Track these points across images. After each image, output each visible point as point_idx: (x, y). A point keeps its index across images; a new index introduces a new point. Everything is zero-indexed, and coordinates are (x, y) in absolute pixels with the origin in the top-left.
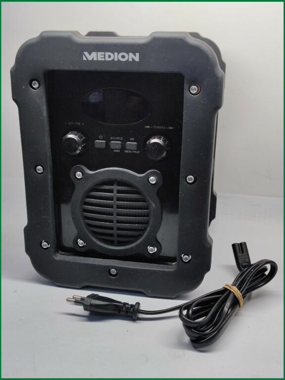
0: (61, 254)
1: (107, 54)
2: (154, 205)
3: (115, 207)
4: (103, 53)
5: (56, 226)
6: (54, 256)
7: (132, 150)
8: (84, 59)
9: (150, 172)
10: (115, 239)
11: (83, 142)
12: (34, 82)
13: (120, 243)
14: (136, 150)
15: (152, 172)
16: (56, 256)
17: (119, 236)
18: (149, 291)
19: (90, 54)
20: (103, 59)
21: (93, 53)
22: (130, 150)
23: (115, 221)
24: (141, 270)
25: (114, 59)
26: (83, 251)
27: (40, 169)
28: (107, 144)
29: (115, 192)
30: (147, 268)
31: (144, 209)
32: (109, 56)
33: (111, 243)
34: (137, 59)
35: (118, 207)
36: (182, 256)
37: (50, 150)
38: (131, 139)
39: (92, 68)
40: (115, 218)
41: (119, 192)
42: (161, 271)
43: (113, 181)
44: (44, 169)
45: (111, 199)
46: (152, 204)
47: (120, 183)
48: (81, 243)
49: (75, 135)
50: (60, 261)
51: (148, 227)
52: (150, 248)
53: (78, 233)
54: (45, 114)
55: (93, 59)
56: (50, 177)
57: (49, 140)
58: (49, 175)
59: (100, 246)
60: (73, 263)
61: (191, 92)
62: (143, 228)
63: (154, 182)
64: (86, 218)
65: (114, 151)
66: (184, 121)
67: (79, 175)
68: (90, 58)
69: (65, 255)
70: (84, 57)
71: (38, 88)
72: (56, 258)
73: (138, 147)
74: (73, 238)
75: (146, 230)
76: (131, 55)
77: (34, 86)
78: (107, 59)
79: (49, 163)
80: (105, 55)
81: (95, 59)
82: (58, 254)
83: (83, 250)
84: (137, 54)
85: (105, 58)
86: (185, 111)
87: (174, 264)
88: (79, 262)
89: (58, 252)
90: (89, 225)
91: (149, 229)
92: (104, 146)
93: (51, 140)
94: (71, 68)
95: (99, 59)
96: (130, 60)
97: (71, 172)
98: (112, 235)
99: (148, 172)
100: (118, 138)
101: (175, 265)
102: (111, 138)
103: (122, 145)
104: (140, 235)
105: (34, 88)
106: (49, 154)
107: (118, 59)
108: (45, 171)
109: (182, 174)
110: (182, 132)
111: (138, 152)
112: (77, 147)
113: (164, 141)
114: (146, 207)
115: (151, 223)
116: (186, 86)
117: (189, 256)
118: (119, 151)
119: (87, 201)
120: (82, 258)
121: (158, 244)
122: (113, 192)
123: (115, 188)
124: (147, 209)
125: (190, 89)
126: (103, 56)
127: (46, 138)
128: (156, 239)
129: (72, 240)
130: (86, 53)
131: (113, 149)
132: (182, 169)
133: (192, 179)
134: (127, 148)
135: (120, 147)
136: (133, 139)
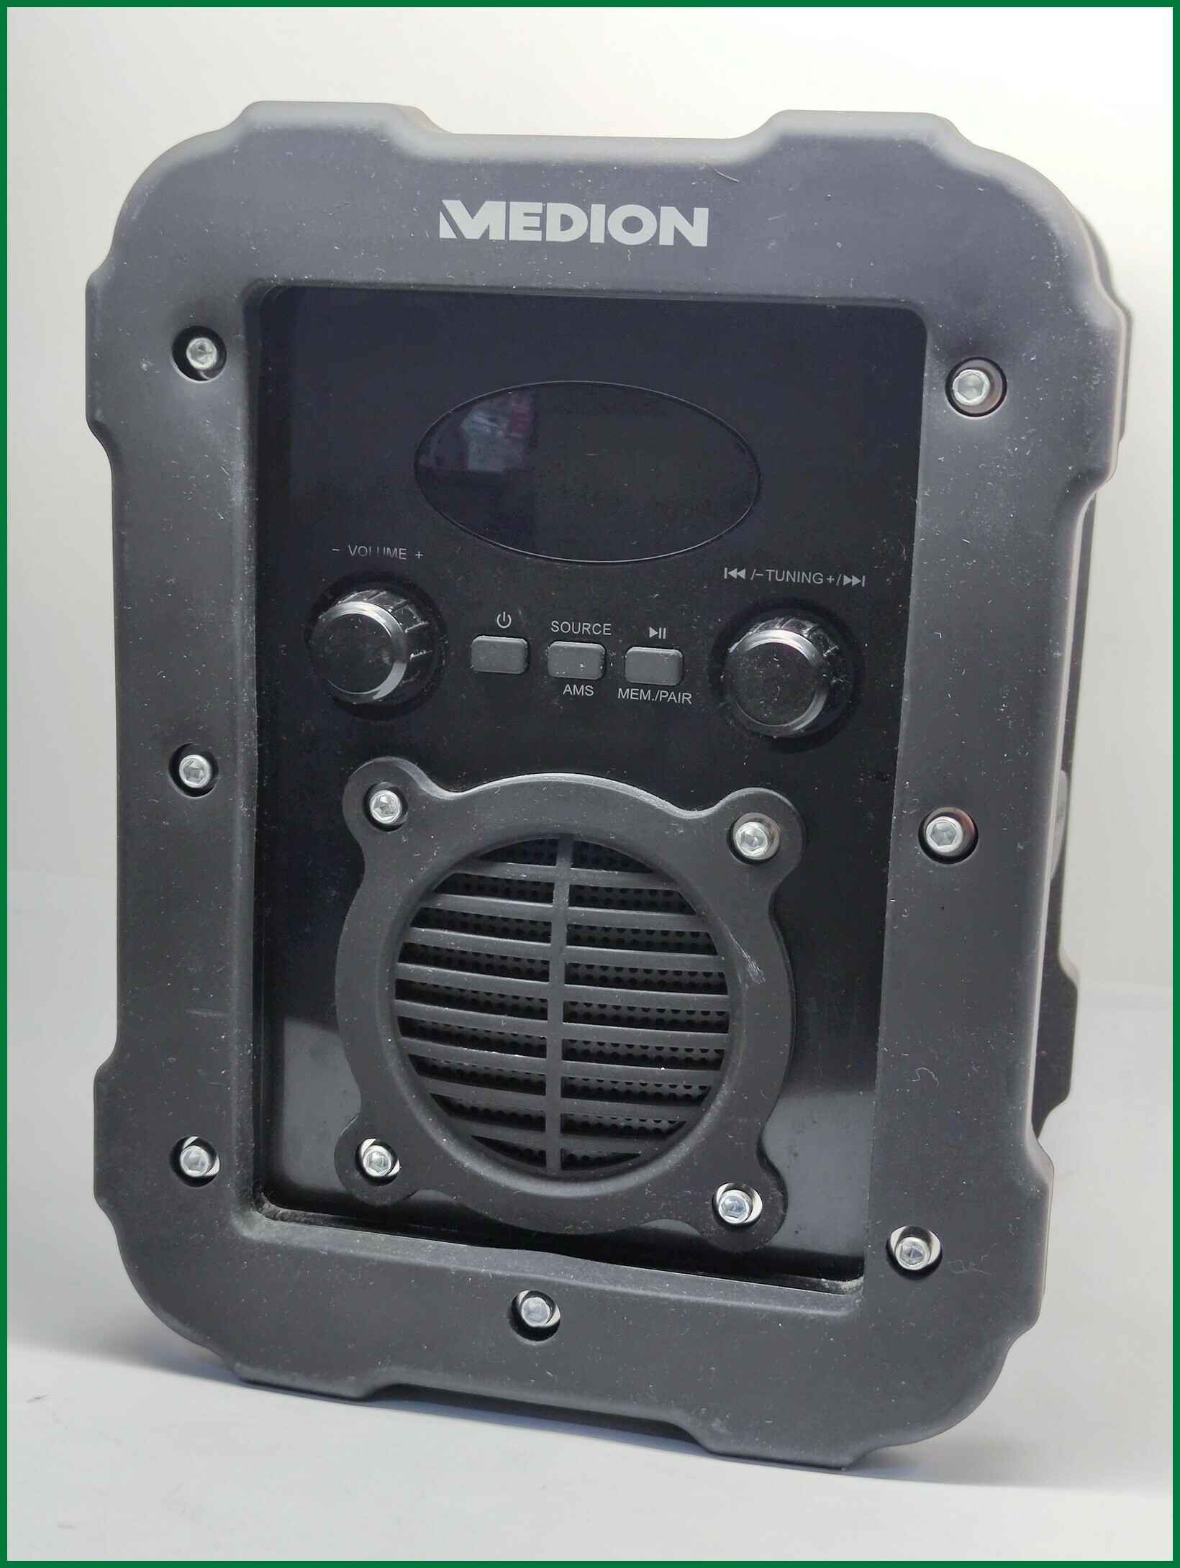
0: (274, 1217)
1: (556, 210)
2: (753, 968)
3: (556, 972)
4: (537, 207)
5: (256, 1066)
6: (237, 1223)
7: (655, 688)
8: (446, 232)
9: (741, 799)
10: (552, 1142)
11: (417, 639)
12: (195, 343)
13: (574, 1167)
14: (676, 689)
15: (749, 797)
16: (250, 1223)
17: (571, 1127)
18: (716, 1424)
19: (472, 210)
20: (536, 236)
21: (487, 204)
22: (645, 687)
23: (554, 1049)
24: (679, 1305)
25: (586, 236)
26: (387, 1201)
27: (196, 768)
28: (534, 657)
29: (562, 894)
30: (708, 1300)
31: (707, 988)
32: (566, 223)
33: (531, 1161)
34: (698, 235)
35: (574, 974)
36: (895, 1235)
37: (251, 677)
38: (652, 633)
39: (481, 277)
40: (555, 1030)
41: (580, 896)
42: (780, 1317)
43: (554, 843)
44: (215, 771)
45: (539, 931)
46: (745, 962)
47: (587, 854)
48: (375, 1158)
49: (380, 603)
50: (268, 1249)
51: (721, 1082)
52: (726, 1198)
53: (366, 1105)
54: (239, 494)
55: (487, 232)
56: (242, 809)
57: (252, 628)
58: (242, 800)
59: (476, 1178)
60: (331, 1255)
61: (959, 397)
62: (695, 1091)
63: (757, 852)
64: (409, 1027)
65: (567, 689)
66: (919, 540)
67: (386, 805)
68: (472, 228)
69: (292, 1219)
70: (443, 222)
71: (212, 372)
72: (246, 1233)
73: (683, 676)
74: (338, 1130)
75: (713, 1099)
76: (671, 215)
77: (195, 364)
78: (555, 234)
79: (246, 742)
80: (543, 217)
81: (497, 234)
82: (257, 1215)
83: (384, 1198)
84: (702, 214)
85: (543, 227)
86: (923, 493)
87: (847, 1285)
88: (363, 1253)
89: (258, 1205)
90: (423, 1066)
91: (725, 1092)
92: (516, 665)
93: (260, 631)
94: (380, 273)
95: (517, 235)
96: (667, 239)
97: (349, 788)
98: (535, 1123)
99: (728, 798)
100: (586, 627)
101: (858, 1288)
102: (555, 626)
103: (605, 660)
104: (681, 1124)
105: (192, 373)
106: (247, 694)
107: (607, 235)
108: (219, 778)
109: (901, 810)
110: (907, 602)
111: (686, 697)
112: (386, 660)
113: (815, 640)
114: (714, 980)
115: (737, 1062)
116: (932, 371)
117: (927, 1240)
118: (587, 691)
119: (419, 941)
120: (381, 1237)
121: (766, 1177)
122: (548, 899)
123: (563, 874)
124: (721, 989)
125: (955, 386)
126: (535, 222)
127: (236, 612)
128: (761, 1154)
129: (334, 1141)
130: (455, 207)
131: (562, 682)
132: (904, 783)
133: (951, 839)
134: (633, 674)
135: (595, 672)
136: (663, 633)
